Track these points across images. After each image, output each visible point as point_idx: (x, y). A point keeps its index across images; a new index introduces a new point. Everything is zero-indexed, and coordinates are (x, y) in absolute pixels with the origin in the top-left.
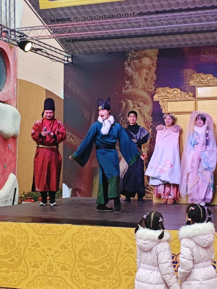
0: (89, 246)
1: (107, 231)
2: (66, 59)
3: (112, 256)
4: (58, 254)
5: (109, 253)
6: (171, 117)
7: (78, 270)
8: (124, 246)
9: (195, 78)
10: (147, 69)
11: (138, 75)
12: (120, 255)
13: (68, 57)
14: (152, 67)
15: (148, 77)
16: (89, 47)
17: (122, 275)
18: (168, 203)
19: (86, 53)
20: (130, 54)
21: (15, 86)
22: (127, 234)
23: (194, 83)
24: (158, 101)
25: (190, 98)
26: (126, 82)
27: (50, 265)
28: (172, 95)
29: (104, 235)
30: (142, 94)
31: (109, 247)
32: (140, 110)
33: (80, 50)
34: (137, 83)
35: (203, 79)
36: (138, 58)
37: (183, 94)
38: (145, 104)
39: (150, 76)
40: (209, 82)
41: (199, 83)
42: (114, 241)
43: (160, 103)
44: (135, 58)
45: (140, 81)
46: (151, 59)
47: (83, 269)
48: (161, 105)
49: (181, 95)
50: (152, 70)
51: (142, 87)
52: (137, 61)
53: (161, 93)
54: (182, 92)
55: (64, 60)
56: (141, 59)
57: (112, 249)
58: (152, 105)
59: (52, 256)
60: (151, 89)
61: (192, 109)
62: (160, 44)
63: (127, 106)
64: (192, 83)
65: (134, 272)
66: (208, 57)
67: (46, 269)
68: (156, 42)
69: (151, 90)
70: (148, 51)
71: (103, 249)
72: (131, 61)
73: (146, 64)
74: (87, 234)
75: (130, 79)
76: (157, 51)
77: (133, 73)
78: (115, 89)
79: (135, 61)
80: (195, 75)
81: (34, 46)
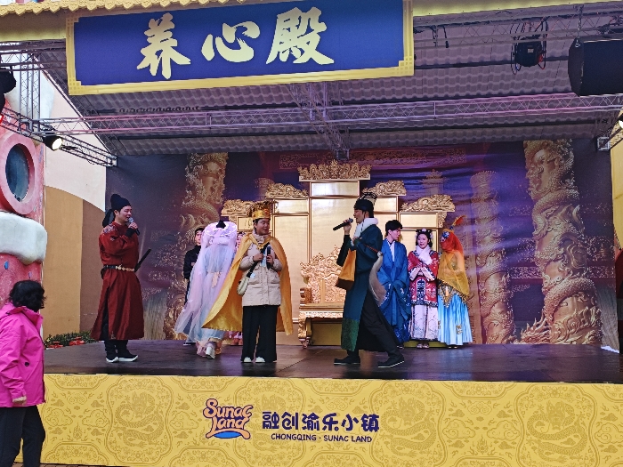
0: (131, 401)
2: (109, 161)
3: (160, 414)
4: (88, 414)
5: (157, 409)
7: (115, 434)
8: (176, 400)
9: (272, 189)
10: (214, 177)
11: (202, 183)
12: (172, 411)
13: (111, 159)
14: (220, 174)
15: (215, 187)
16: (140, 147)
17: (173, 437)
18: (239, 344)
19: (136, 154)
20: (192, 158)
21: (42, 195)
22: (180, 384)
23: (271, 195)
24: (227, 217)
26: (187, 192)
27: (77, 429)
28: (244, 209)
29: (151, 387)
30: (207, 207)
31: (157, 401)
33: (128, 151)
34: (201, 193)
35: (281, 190)
36: (203, 163)
39: (218, 184)
40: (289, 195)
41: (277, 195)
42: (165, 394)
44: (199, 162)
45: (205, 192)
46: (220, 165)
47: (121, 432)
50: (220, 178)
51: (207, 199)
52: (201, 167)
53: (231, 207)
55: (107, 163)
56: (206, 165)
57: (160, 405)
59: (81, 417)
60: (219, 201)
62: (230, 146)
63: (187, 222)
64: (268, 195)
65: (189, 432)
66: (288, 165)
67: (71, 435)
68: (225, 144)
69: (218, 203)
70: (216, 155)
72: (194, 166)
73: (212, 170)
74: (129, 386)
75: (192, 188)
76: (226, 154)
77: (196, 181)
78: (173, 201)
81: (65, 143)
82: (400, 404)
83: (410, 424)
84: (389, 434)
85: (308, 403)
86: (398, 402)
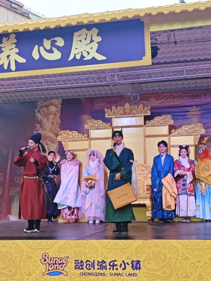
1: (13, 244)
3: (16, 262)
5: (15, 259)
6: (72, 153)
8: (25, 254)
9: (89, 123)
10: (53, 115)
11: (46, 119)
12: (23, 260)
14: (57, 113)
15: (54, 121)
17: (24, 275)
18: (70, 222)
19: (4, 102)
20: (39, 103)
22: (27, 244)
23: (88, 127)
24: (61, 141)
25: (85, 139)
26: (37, 125)
28: (72, 136)
29: (11, 247)
30: (50, 135)
31: (14, 255)
32: (48, 148)
34: (46, 126)
35: (94, 123)
36: (46, 106)
37: (80, 135)
38: (52, 143)
39: (56, 120)
40: (99, 126)
41: (92, 126)
42: (18, 251)
43: (63, 142)
44: (44, 106)
45: (48, 125)
46: (57, 107)
48: (63, 144)
49: (79, 136)
50: (57, 116)
51: (49, 129)
52: (45, 109)
53: (63, 135)
54: (79, 134)
56: (48, 107)
57: (16, 257)
58: (58, 143)
60: (57, 130)
61: (87, 147)
62: (64, 94)
64: (86, 126)
65: (33, 272)
66: (100, 106)
68: (60, 93)
69: (56, 132)
70: (54, 101)
71: (9, 257)
72: (41, 109)
73: (52, 111)
75: (40, 122)
76: (61, 100)
77: (42, 118)
78: (28, 131)
79: (44, 109)
80: (89, 121)
82: (153, 254)
83: (159, 266)
84: (147, 271)
85: (100, 254)
86: (152, 253)
